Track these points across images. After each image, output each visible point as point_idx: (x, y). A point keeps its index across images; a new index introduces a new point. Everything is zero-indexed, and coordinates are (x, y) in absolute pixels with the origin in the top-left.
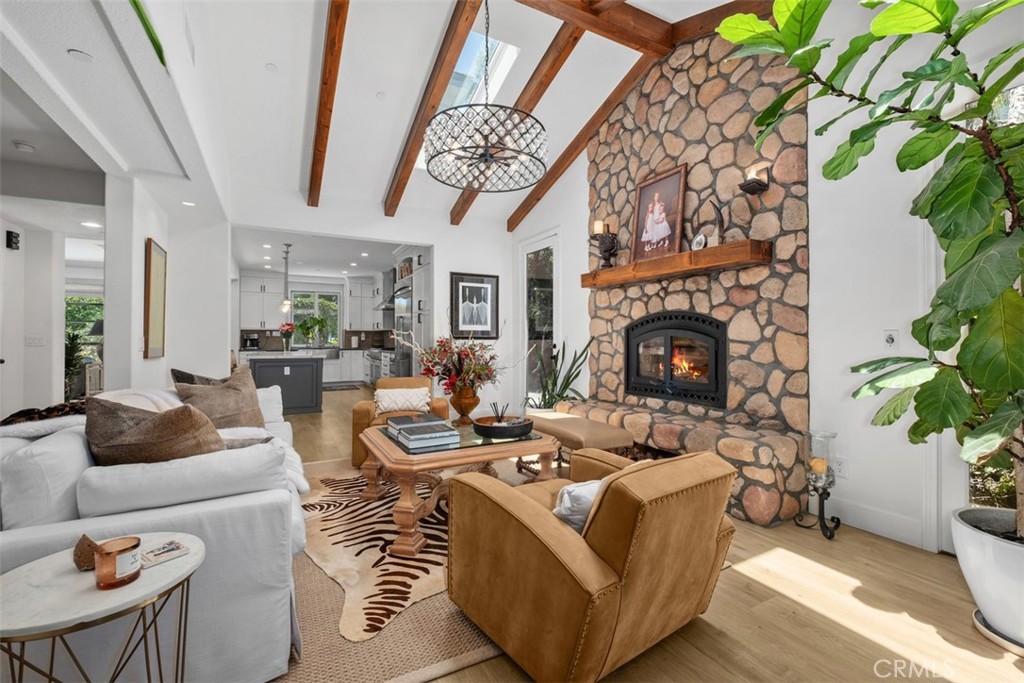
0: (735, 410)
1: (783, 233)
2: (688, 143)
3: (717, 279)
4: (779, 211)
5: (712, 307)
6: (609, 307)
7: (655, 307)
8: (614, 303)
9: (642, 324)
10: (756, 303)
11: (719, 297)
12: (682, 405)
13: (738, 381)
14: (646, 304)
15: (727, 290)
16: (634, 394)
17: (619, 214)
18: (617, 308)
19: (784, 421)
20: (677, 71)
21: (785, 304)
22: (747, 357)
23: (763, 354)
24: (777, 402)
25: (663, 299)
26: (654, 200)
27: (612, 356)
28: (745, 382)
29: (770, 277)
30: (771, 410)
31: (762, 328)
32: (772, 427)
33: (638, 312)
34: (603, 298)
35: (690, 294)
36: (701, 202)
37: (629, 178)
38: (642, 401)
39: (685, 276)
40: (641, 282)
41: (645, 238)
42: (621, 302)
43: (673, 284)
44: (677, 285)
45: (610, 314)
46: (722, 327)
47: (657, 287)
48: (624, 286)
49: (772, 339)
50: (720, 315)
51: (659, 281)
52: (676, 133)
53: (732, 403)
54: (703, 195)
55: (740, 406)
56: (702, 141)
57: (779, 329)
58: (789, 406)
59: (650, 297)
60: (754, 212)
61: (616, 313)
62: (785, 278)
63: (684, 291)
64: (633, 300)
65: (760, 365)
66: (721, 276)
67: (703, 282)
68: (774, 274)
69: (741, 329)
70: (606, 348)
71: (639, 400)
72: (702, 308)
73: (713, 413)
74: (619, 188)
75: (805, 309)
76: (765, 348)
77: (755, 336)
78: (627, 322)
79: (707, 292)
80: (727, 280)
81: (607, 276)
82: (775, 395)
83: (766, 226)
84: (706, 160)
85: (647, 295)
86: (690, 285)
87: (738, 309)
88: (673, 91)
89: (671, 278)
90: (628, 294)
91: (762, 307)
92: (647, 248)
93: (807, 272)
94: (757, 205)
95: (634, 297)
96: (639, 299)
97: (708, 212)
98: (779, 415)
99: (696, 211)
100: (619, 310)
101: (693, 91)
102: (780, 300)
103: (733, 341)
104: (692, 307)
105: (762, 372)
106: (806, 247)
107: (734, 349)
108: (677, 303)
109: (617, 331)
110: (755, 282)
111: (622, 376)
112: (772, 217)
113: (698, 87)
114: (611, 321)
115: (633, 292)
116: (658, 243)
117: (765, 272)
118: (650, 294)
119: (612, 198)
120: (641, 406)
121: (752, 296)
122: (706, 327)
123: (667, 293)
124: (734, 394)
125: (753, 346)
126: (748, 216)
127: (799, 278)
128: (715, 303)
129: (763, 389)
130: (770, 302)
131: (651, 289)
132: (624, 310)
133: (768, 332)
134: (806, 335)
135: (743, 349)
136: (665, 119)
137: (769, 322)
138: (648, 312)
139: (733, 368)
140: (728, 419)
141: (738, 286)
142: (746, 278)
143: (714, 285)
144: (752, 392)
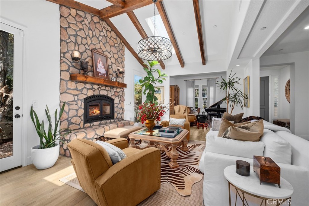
0: (116, 119)
3: (113, 89)
5: (112, 95)
6: (76, 89)
7: (96, 93)
8: (79, 88)
9: (90, 98)
14: (94, 91)
15: (115, 92)
16: (88, 123)
17: (81, 53)
18: (81, 91)
22: (117, 107)
23: (119, 106)
24: (121, 115)
25: (99, 91)
26: (99, 60)
27: (78, 110)
28: (117, 112)
30: (121, 117)
31: (120, 101)
33: (90, 93)
34: (72, 85)
35: (107, 91)
37: (87, 43)
38: (92, 124)
39: (106, 86)
40: (92, 84)
42: (83, 89)
43: (103, 87)
44: (103, 88)
45: (77, 93)
46: (113, 100)
47: (98, 87)
48: (84, 83)
50: (113, 97)
51: (98, 85)
52: (104, 44)
53: (115, 117)
54: (110, 67)
55: (117, 118)
56: (109, 53)
59: (95, 89)
61: (80, 93)
62: (123, 92)
63: (105, 90)
64: (88, 89)
65: (119, 108)
66: (114, 88)
67: (110, 89)
68: (121, 91)
69: (116, 101)
70: (75, 107)
71: (91, 124)
72: (110, 95)
73: (113, 121)
74: (82, 44)
77: (118, 103)
78: (85, 97)
79: (110, 91)
80: (115, 90)
83: (120, 81)
85: (94, 88)
86: (107, 88)
87: (116, 96)
89: (102, 85)
90: (86, 86)
91: (119, 97)
94: (119, 76)
95: (89, 88)
96: (91, 89)
97: (111, 72)
100: (82, 91)
103: (115, 103)
104: (107, 94)
105: (120, 110)
107: (116, 105)
108: (103, 93)
109: (80, 100)
110: (119, 91)
111: (82, 118)
112: (121, 79)
114: (77, 95)
115: (88, 86)
116: (103, 74)
118: (95, 88)
119: (78, 44)
120: (92, 126)
121: (118, 94)
123: (101, 89)
124: (116, 115)
125: (118, 104)
128: (112, 94)
129: (120, 113)
130: (121, 96)
131: (96, 87)
132: (85, 91)
133: (121, 102)
137: (121, 100)
138: (94, 94)
139: (116, 109)
143: (112, 90)
144: (118, 114)
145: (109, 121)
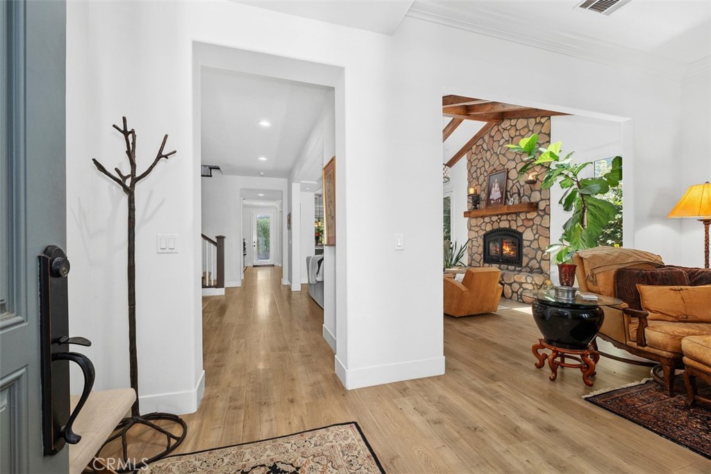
0: (525, 267)
1: (542, 200)
2: (509, 160)
3: (519, 216)
4: (540, 191)
5: (517, 227)
6: (476, 226)
7: (496, 226)
8: (479, 224)
9: (491, 233)
10: (533, 225)
11: (520, 223)
12: (506, 266)
13: (526, 256)
14: (492, 225)
15: (523, 220)
16: (487, 263)
17: (481, 185)
18: (480, 226)
19: (542, 270)
20: (504, 129)
21: (542, 226)
22: (529, 246)
23: (535, 245)
24: (539, 263)
25: (499, 223)
26: (495, 182)
27: (478, 247)
28: (529, 256)
29: (537, 215)
30: (537, 266)
31: (535, 235)
32: (538, 272)
33: (489, 228)
34: (474, 222)
35: (509, 221)
36: (514, 185)
37: (485, 171)
39: (507, 214)
40: (490, 216)
41: (491, 197)
42: (481, 224)
44: (504, 217)
45: (477, 229)
46: (521, 234)
47: (497, 218)
48: (483, 217)
49: (538, 239)
50: (520, 230)
51: (497, 215)
52: (504, 155)
53: (524, 264)
54: (514, 182)
55: (527, 265)
56: (514, 160)
57: (540, 235)
58: (543, 264)
59: (494, 222)
60: (532, 191)
61: (479, 229)
62: (542, 216)
63: (507, 220)
64: (487, 223)
65: (534, 249)
67: (514, 216)
68: (538, 215)
69: (528, 235)
70: (475, 243)
71: (489, 265)
72: (514, 227)
73: (517, 269)
74: (481, 174)
75: (549, 228)
76: (536, 242)
77: (532, 238)
78: (483, 233)
79: (516, 221)
80: (522, 216)
81: (475, 213)
82: (539, 260)
83: (536, 197)
84: (515, 168)
85: (492, 221)
86: (509, 218)
87: (527, 228)
88: (503, 138)
89: (502, 215)
90: (485, 221)
91: (535, 227)
92: (492, 202)
93: (549, 215)
94: (533, 188)
95: (487, 221)
96: (489, 222)
97: (515, 190)
98: (540, 268)
99: (511, 188)
101: (510, 139)
102: (540, 225)
103: (525, 240)
104: (510, 226)
105: (534, 252)
106: (549, 205)
107: (525, 243)
108: (504, 225)
109: (480, 236)
110: (532, 218)
111: (482, 256)
112: (538, 193)
113: (512, 138)
114: (477, 232)
115: (487, 219)
116: (496, 200)
117: (536, 214)
119: (478, 178)
121: (531, 223)
122: (515, 235)
123: (500, 221)
124: (525, 260)
125: (532, 242)
126: (530, 192)
127: (547, 216)
128: (518, 225)
129: (535, 258)
130: (537, 225)
131: (494, 218)
132: (483, 228)
133: (537, 237)
134: (549, 238)
135: (528, 243)
136: (500, 149)
137: (537, 233)
138: (493, 228)
139: (525, 251)
140: (523, 270)
141: (526, 219)
142: (529, 216)
143: (518, 218)
144: (531, 259)
145: (513, 268)
